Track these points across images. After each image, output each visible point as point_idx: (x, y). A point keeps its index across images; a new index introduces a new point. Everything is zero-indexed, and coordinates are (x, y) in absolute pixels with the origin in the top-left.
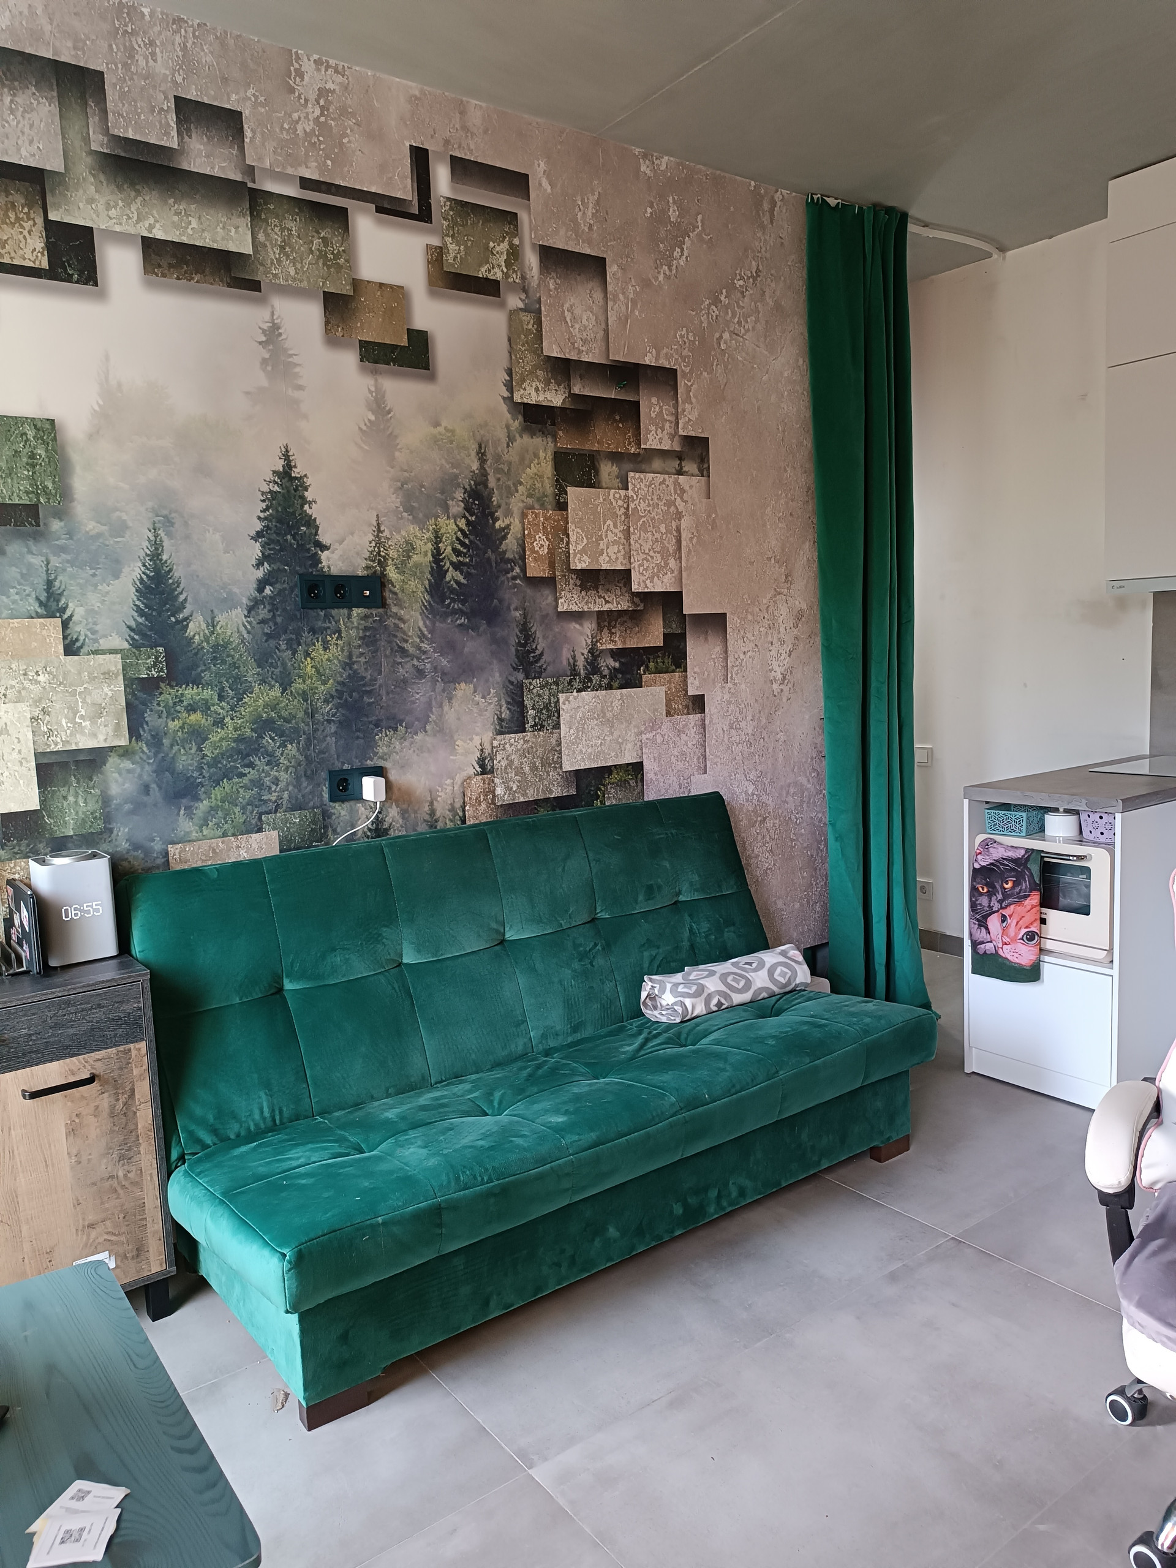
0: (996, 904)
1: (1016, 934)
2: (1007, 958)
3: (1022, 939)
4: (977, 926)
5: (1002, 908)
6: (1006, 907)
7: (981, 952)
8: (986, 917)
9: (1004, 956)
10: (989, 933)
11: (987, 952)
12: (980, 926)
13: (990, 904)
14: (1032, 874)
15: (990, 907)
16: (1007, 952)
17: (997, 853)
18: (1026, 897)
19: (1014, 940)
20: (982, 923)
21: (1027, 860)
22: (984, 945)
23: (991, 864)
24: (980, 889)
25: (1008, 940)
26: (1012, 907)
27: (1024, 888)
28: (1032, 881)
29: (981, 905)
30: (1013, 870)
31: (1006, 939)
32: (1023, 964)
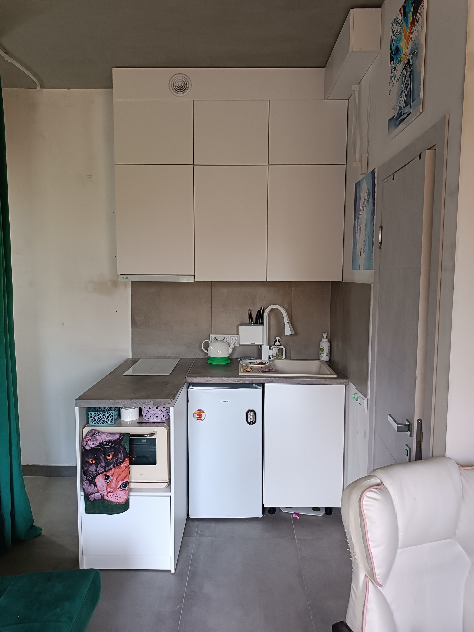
0: (101, 469)
1: (116, 486)
2: (111, 501)
3: (120, 488)
4: (88, 484)
5: (105, 471)
6: (109, 470)
7: (92, 499)
8: (94, 478)
9: (108, 499)
10: (97, 487)
11: (96, 499)
12: (90, 484)
13: (96, 469)
14: (125, 449)
15: (97, 471)
16: (111, 498)
17: (101, 439)
18: (121, 463)
19: (115, 489)
20: (92, 482)
21: (121, 440)
22: (94, 495)
23: (98, 446)
24: (91, 462)
25: (111, 490)
26: (113, 470)
27: (120, 457)
28: (125, 453)
29: (91, 471)
30: (112, 447)
31: (110, 489)
32: (121, 502)
